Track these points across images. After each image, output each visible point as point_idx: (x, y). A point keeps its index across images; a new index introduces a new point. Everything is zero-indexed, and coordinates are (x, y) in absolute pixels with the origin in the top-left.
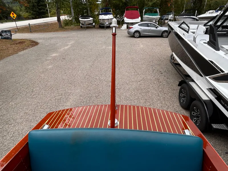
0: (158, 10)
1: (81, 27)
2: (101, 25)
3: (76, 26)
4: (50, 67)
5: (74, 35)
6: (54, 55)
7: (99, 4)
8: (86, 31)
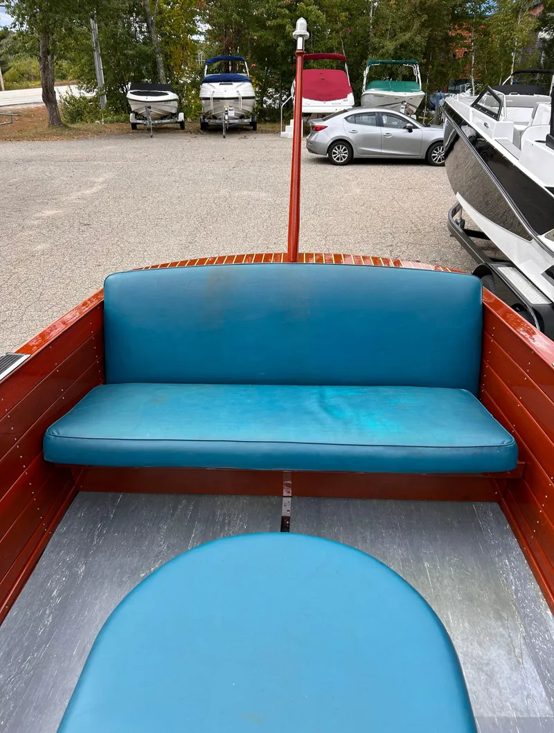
0: (417, 70)
1: (134, 126)
2: (206, 121)
3: (111, 122)
4: (39, 247)
5: (110, 151)
6: (49, 213)
7: (197, 42)
8: (154, 139)
